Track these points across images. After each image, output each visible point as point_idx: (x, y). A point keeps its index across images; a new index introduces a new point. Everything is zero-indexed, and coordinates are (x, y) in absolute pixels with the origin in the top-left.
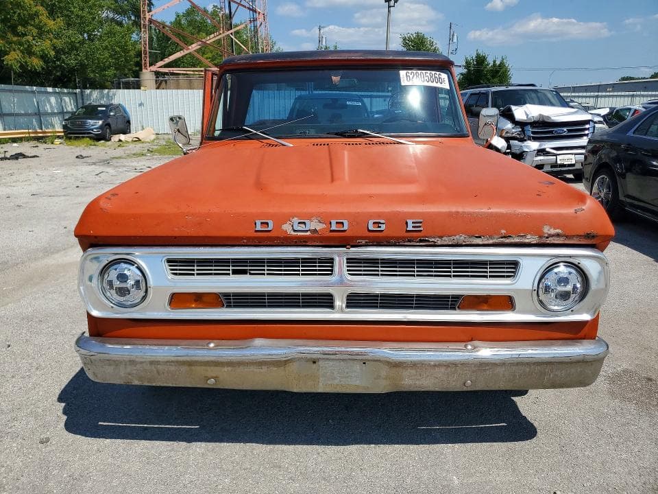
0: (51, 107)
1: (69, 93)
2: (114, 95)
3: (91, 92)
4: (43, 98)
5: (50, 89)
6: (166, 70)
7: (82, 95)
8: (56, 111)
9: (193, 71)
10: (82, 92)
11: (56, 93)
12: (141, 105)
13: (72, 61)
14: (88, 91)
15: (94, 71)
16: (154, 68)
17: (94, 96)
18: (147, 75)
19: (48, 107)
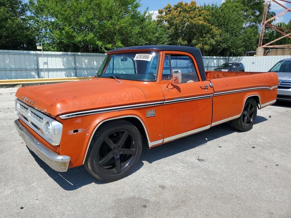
0: (214, 64)
1: (223, 58)
2: (242, 59)
3: (232, 58)
4: (211, 60)
5: (215, 57)
6: (271, 46)
7: (228, 59)
8: (216, 66)
9: (288, 46)
10: (228, 58)
11: (217, 58)
12: (253, 63)
13: (224, 45)
14: (231, 57)
15: (233, 49)
16: (264, 46)
17: (233, 60)
18: (260, 50)
19: (213, 64)
